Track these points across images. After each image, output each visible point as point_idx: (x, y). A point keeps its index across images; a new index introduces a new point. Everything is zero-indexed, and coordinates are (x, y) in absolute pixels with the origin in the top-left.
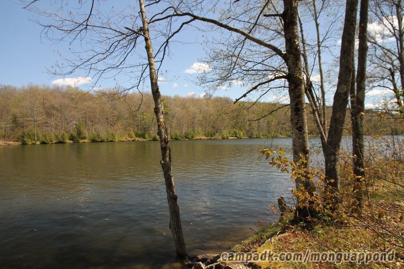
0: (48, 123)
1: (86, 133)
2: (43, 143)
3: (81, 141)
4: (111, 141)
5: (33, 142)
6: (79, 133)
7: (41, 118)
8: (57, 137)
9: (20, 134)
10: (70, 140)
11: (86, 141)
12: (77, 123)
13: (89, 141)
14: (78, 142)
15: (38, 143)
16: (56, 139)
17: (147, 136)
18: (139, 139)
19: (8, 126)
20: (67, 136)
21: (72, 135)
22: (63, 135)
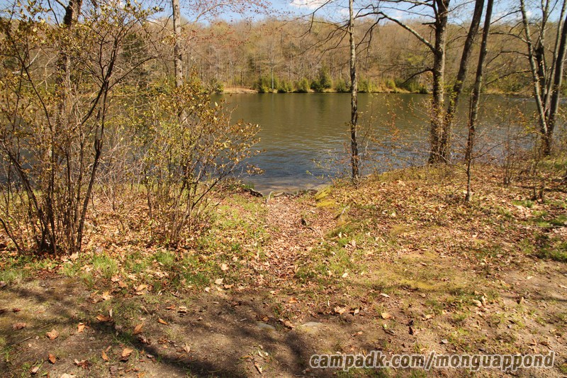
0: (286, 67)
1: (331, 80)
2: (281, 92)
3: (325, 91)
4: (363, 92)
5: (270, 90)
6: (323, 80)
7: (279, 61)
8: (296, 85)
9: (256, 80)
10: (311, 88)
11: (330, 90)
12: (320, 67)
13: (333, 91)
14: (321, 92)
15: (275, 91)
16: (295, 87)
17: (412, 86)
18: (401, 91)
19: (245, 70)
20: (308, 84)
21: (314, 83)
22: (304, 82)
